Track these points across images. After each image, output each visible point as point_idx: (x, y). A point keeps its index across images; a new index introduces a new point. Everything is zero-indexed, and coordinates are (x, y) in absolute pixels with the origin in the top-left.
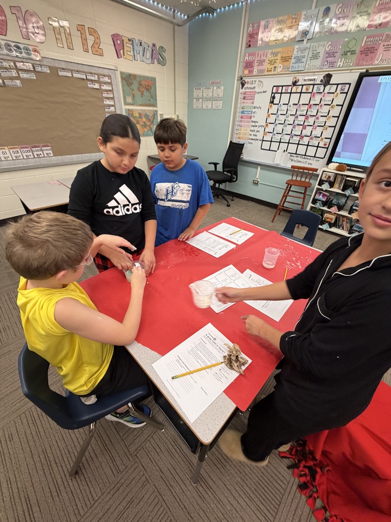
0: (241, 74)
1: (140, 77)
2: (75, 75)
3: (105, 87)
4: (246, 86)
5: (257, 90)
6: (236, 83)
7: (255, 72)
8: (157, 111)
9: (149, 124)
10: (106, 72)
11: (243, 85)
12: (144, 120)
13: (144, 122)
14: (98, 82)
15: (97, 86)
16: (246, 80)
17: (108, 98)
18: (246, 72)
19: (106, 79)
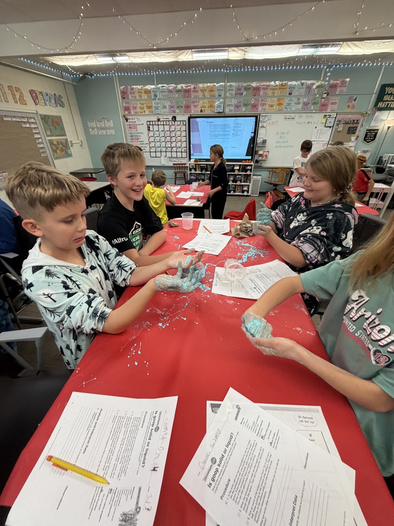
0: (123, 114)
1: (52, 116)
2: (14, 119)
3: (33, 126)
4: (129, 121)
5: (137, 123)
6: (122, 120)
7: (132, 113)
8: (67, 139)
9: (64, 148)
10: (31, 116)
11: (127, 120)
12: (61, 146)
13: (61, 148)
14: (28, 122)
15: (28, 125)
16: (128, 117)
17: (36, 133)
18: (126, 112)
19: (32, 120)
